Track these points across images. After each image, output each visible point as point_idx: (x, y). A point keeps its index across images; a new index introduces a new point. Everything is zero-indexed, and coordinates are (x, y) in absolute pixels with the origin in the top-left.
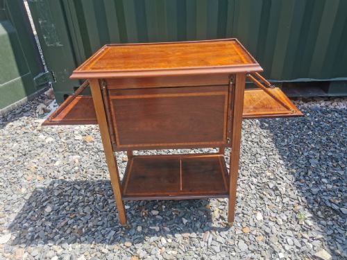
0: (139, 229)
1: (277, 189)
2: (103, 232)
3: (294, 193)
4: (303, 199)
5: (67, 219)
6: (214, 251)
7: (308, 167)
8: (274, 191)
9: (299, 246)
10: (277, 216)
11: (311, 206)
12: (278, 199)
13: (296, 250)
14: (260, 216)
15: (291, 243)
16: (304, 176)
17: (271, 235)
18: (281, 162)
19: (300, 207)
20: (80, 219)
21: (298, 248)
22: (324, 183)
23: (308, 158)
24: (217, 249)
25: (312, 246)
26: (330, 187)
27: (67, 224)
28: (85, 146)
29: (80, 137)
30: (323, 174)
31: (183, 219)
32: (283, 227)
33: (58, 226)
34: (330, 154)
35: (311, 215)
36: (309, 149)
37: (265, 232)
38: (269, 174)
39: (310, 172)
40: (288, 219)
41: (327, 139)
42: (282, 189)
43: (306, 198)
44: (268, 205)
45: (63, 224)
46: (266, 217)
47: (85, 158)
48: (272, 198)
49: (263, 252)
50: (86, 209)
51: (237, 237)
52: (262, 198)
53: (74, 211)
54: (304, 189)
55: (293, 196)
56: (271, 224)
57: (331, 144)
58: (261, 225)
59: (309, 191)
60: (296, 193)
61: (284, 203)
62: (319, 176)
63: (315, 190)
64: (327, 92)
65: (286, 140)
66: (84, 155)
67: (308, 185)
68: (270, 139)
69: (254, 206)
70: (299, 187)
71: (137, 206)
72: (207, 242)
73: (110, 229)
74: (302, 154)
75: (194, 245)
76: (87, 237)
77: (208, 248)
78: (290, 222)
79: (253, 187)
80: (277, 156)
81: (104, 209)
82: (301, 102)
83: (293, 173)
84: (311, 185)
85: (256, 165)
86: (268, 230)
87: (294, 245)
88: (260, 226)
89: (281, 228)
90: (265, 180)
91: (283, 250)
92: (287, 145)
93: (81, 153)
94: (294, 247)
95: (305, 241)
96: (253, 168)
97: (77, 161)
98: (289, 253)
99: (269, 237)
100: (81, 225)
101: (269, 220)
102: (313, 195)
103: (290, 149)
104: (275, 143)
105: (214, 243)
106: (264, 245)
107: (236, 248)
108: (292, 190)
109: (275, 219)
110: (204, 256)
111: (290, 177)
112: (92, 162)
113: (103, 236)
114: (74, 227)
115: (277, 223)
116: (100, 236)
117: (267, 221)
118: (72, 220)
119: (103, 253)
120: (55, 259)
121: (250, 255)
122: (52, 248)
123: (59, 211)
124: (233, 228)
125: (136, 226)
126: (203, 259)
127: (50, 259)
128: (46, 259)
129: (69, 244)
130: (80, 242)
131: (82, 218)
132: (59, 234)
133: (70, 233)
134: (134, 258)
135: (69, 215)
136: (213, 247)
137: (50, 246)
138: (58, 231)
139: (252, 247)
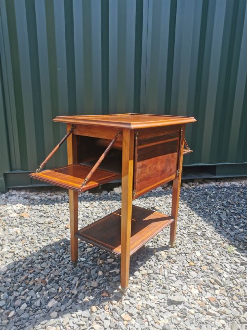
0: (100, 273)
1: (204, 235)
2: (67, 279)
3: (218, 237)
4: (226, 239)
5: (26, 274)
6: (172, 280)
7: (220, 220)
8: (202, 236)
9: (236, 268)
10: (212, 252)
11: (233, 243)
12: (208, 241)
13: (235, 271)
14: (198, 254)
15: (229, 267)
16: (220, 226)
17: (212, 264)
18: (200, 218)
19: (226, 245)
20: (39, 273)
21: (234, 269)
22: (236, 229)
23: (218, 215)
24: (174, 279)
25: (244, 268)
26: (242, 230)
27: (27, 278)
28: (23, 221)
29: (15, 215)
30: (233, 224)
31: (137, 262)
33: (18, 281)
34: (233, 211)
35: (235, 248)
36: (217, 209)
37: (207, 263)
38: (194, 226)
39: (224, 223)
40: (220, 253)
41: (227, 203)
42: (209, 234)
43: (228, 239)
44: (202, 246)
45: (23, 278)
46: (203, 254)
47: (26, 229)
48: (202, 241)
49: (211, 276)
50: (44, 265)
51: (187, 269)
52: (195, 242)
53: (31, 267)
54: (223, 233)
55: (217, 238)
56: (208, 257)
57: (231, 206)
58: (202, 258)
59: (228, 234)
61: (213, 243)
62: (231, 224)
63: (232, 233)
64: (215, 175)
65: (198, 205)
66: (24, 227)
67: (226, 231)
68: (185, 205)
69: (191, 248)
70: (219, 233)
71: (92, 258)
72: (164, 275)
73: (73, 276)
74: (213, 213)
75: (154, 279)
76: (52, 284)
77: (166, 279)
78: (223, 255)
79: (185, 235)
80: (196, 215)
81: (61, 263)
82: (198, 184)
83: (211, 224)
85: (182, 222)
86: (208, 261)
87: (231, 268)
89: (218, 259)
90: (193, 230)
91: (225, 272)
92: (200, 208)
93: (20, 226)
94: (232, 270)
95: (239, 265)
96: (180, 224)
97: (19, 232)
98: (230, 274)
100: (42, 277)
102: (232, 236)
103: (203, 210)
104: (191, 208)
105: (170, 275)
106: (209, 271)
107: (189, 276)
108: (215, 235)
109: (211, 254)
110: (165, 285)
111: (211, 227)
112: (34, 231)
113: (68, 282)
114: (36, 279)
115: (213, 256)
116: (65, 282)
117: (206, 256)
118: (32, 275)
119: (73, 294)
120: (24, 306)
121: (201, 279)
122: (18, 298)
123: (16, 269)
124: (181, 264)
125: (97, 272)
126: (164, 288)
127: (19, 307)
128: (14, 307)
129: (35, 293)
130: (47, 289)
131: (42, 272)
132: (22, 286)
133: (34, 284)
134: (104, 294)
135: (27, 271)
136: (170, 278)
137: (16, 297)
138: (19, 284)
139: (201, 274)
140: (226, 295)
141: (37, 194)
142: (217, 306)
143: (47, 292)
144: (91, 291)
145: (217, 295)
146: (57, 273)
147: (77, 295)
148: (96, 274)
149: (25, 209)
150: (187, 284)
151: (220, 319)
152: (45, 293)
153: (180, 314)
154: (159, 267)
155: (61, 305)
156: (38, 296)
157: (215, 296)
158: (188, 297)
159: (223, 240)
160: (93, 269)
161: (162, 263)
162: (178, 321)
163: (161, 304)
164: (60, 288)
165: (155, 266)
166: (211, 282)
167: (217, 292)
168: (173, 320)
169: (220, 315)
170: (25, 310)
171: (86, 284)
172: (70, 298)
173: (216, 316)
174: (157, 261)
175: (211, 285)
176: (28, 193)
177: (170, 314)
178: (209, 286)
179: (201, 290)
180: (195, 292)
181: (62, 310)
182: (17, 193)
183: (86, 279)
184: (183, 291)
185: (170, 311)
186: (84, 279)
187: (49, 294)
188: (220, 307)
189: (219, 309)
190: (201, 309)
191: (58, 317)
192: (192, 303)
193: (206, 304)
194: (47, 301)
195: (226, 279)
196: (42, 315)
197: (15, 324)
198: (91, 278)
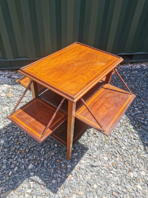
0: (56, 145)
2: (38, 150)
4: (129, 119)
5: (15, 146)
6: (95, 150)
9: (130, 142)
10: (119, 129)
11: (132, 123)
13: (129, 144)
17: (118, 139)
19: (128, 124)
21: (130, 143)
22: (136, 110)
24: (96, 149)
25: (135, 141)
26: (139, 112)
27: (16, 148)
28: (9, 100)
29: (4, 94)
30: (135, 106)
32: (122, 134)
33: (11, 150)
35: (133, 127)
37: (115, 138)
40: (123, 130)
41: (135, 87)
43: (130, 119)
45: (14, 149)
46: (114, 130)
47: (12, 108)
49: (116, 147)
50: (24, 138)
51: (103, 142)
53: (18, 141)
54: (128, 114)
56: (117, 133)
57: (137, 89)
59: (130, 115)
60: (125, 117)
61: (121, 122)
62: (134, 107)
63: (133, 114)
64: (132, 60)
66: (10, 106)
67: (129, 112)
70: (126, 113)
72: (91, 147)
73: (41, 147)
75: (85, 149)
76: (30, 154)
77: (91, 150)
78: (125, 131)
84: (131, 112)
87: (128, 142)
88: (112, 135)
89: (121, 135)
91: (124, 145)
95: (132, 139)
97: (8, 110)
98: (127, 146)
99: (117, 140)
100: (25, 148)
101: (116, 132)
102: (132, 117)
105: (94, 147)
106: (116, 144)
107: (104, 148)
109: (118, 131)
110: (90, 153)
113: (39, 152)
114: (21, 150)
115: (119, 133)
116: (37, 152)
117: (115, 132)
118: (19, 146)
119: (41, 161)
120: (16, 168)
121: (111, 150)
122: (12, 163)
123: (9, 142)
124: (100, 138)
125: (54, 144)
126: (90, 155)
127: (14, 168)
128: (11, 169)
129: (21, 159)
130: (27, 157)
131: (24, 144)
132: (14, 154)
133: (20, 153)
134: (58, 161)
135: (15, 143)
136: (94, 149)
137: (11, 162)
138: (12, 153)
139: (111, 146)
140: (122, 161)
141: (16, 73)
142: (116, 168)
143: (28, 159)
144: (51, 158)
145: (117, 161)
146: (32, 145)
147: (44, 161)
148: (54, 146)
149: (9, 88)
150: (102, 153)
151: (116, 176)
152: (26, 160)
153: (96, 173)
154: (88, 141)
155: (36, 168)
156: (23, 162)
157: (116, 161)
158: (102, 162)
159: (127, 120)
160: (52, 142)
161: (90, 138)
162: (95, 178)
163: (87, 166)
164: (35, 156)
165: (86, 140)
166: (115, 152)
167: (118, 159)
168: (92, 177)
169: (116, 174)
170: (17, 171)
171: (48, 153)
172: (40, 164)
173: (114, 175)
174: (88, 136)
175: (115, 154)
176: (10, 73)
177: (91, 173)
178: (113, 155)
179: (109, 158)
180: (106, 159)
181: (36, 171)
182: (3, 73)
183: (48, 149)
184: (100, 158)
185: (91, 171)
186: (47, 150)
187: (29, 160)
188: (117, 169)
189: (117, 170)
190: (107, 170)
191: (34, 175)
192: (104, 166)
193: (110, 166)
194: (28, 165)
195: (124, 150)
196: (26, 174)
197: (13, 180)
198: (51, 149)
